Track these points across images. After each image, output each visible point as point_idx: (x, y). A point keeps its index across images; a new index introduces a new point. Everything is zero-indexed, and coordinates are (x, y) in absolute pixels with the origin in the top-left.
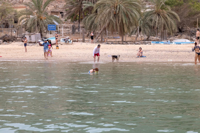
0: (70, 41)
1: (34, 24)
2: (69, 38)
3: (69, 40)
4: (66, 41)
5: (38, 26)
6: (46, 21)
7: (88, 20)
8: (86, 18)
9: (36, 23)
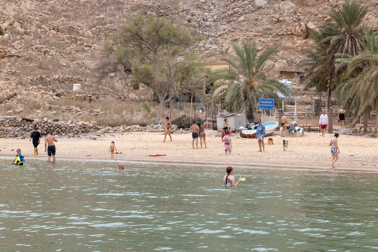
0: (299, 130)
1: (238, 96)
2: (296, 125)
3: (297, 128)
4: (291, 130)
5: (245, 99)
6: (260, 90)
7: (345, 89)
8: (341, 85)
9: (242, 95)
